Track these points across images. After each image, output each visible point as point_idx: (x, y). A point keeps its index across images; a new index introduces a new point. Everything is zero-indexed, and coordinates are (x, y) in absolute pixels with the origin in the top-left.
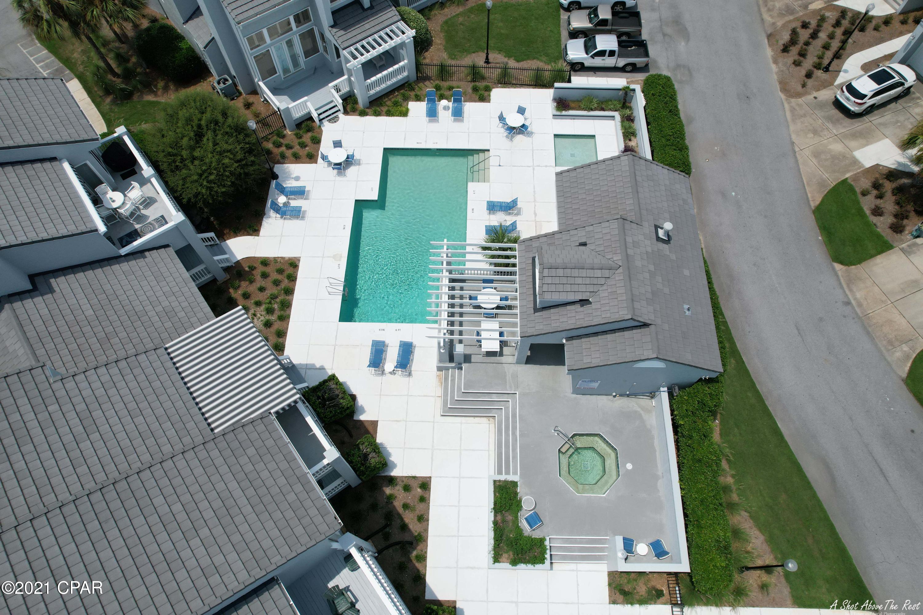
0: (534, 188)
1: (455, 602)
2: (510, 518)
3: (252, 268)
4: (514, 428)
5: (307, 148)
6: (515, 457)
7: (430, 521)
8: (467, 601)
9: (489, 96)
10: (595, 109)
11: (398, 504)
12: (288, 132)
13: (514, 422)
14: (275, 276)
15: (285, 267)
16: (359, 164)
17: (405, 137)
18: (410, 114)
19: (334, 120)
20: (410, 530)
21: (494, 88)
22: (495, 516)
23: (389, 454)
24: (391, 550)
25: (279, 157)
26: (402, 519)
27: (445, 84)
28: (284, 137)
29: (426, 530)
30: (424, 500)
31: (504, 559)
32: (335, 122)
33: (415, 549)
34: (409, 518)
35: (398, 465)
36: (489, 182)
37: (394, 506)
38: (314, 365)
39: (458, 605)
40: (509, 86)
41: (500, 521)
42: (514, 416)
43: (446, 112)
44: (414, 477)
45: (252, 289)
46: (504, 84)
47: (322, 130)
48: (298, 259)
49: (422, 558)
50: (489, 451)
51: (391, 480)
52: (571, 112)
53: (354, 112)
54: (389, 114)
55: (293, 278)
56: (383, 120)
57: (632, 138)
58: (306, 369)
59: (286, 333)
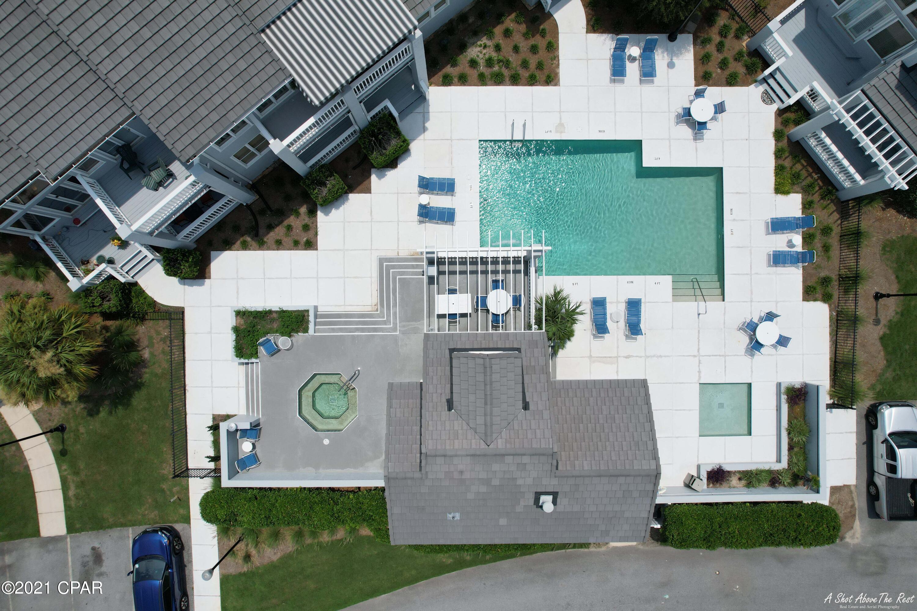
0: (665, 356)
1: (210, 278)
2: (275, 325)
3: (543, 34)
4: (363, 330)
5: (719, 71)
6: (333, 330)
7: (276, 251)
8: (211, 288)
9: (815, 300)
10: (791, 439)
11: (292, 220)
12: (745, 42)
13: (369, 330)
14: (533, 61)
15: (546, 72)
16: (695, 139)
17: (740, 193)
18: (780, 197)
19: (767, 98)
20: (268, 233)
21: (830, 306)
22: (276, 312)
23: (337, 208)
24: (251, 217)
25: (703, 36)
26: (277, 225)
27: (834, 240)
28: (737, 37)
29: (269, 249)
30: (296, 245)
31: (239, 321)
32: (764, 101)
33: (252, 239)
34: (279, 232)
35: (328, 217)
36: (674, 301)
37: (289, 217)
38: (428, 119)
39: (207, 281)
40: (834, 327)
41: (272, 316)
42: (375, 330)
43: (785, 244)
44: (316, 234)
45: (517, 38)
46: (837, 320)
47: (751, 84)
48: (557, 84)
49: (245, 247)
50: (344, 305)
51: (312, 212)
52: (785, 408)
53: (782, 123)
54: (779, 170)
55: (532, 81)
56: (770, 163)
57: (743, 482)
58: (424, 113)
59: (465, 85)
